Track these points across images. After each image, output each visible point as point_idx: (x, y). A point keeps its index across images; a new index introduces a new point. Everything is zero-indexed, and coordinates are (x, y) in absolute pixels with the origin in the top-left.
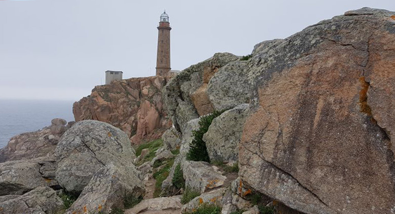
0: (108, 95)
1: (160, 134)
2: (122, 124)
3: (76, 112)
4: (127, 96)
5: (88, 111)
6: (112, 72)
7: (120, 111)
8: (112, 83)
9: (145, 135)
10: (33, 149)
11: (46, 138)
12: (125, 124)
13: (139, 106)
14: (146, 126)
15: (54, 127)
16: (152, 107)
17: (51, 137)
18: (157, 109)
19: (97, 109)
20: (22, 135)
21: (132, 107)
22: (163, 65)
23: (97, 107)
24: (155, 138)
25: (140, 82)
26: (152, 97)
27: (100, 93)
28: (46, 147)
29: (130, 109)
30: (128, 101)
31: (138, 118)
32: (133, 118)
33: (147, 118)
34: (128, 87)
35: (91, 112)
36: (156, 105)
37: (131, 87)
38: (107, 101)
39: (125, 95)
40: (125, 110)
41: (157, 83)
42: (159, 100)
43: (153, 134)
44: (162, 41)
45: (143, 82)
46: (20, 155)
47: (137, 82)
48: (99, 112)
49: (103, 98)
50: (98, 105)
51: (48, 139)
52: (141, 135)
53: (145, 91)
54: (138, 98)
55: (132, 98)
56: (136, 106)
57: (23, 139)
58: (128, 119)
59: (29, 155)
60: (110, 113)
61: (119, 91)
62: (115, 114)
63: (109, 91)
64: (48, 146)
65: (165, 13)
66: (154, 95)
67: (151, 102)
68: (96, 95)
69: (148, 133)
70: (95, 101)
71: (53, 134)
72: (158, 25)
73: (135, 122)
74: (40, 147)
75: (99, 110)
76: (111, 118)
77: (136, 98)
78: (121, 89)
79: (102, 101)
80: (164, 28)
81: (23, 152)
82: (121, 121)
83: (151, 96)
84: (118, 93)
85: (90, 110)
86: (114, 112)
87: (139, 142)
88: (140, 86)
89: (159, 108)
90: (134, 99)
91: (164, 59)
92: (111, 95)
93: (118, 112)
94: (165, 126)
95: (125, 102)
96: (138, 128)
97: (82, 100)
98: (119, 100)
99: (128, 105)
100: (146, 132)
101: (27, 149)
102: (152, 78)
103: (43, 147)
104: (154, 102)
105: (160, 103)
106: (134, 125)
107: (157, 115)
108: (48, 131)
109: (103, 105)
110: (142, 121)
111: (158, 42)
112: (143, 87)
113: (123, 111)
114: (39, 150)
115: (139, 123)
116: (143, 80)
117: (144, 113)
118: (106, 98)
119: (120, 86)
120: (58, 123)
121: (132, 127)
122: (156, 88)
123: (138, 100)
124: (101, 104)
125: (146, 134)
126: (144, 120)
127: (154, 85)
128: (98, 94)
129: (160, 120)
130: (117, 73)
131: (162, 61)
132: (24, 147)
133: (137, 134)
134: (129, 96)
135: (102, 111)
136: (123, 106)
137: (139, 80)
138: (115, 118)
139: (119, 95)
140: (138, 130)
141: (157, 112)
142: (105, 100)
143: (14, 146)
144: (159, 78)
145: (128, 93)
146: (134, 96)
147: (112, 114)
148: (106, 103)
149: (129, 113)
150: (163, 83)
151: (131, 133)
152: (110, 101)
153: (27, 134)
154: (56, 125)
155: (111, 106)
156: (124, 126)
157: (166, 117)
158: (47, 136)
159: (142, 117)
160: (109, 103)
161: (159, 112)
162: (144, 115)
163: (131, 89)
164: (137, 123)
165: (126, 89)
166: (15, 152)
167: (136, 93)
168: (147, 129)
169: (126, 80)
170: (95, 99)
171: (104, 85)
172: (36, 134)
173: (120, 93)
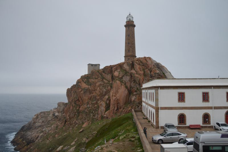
0: (89, 81)
1: (130, 109)
2: (99, 102)
3: (68, 96)
4: (102, 81)
5: (76, 93)
6: (92, 65)
7: (97, 92)
8: (92, 72)
9: (116, 110)
10: (45, 122)
11: (54, 115)
12: (101, 102)
13: (111, 87)
14: (117, 102)
15: (59, 107)
16: (122, 86)
17: (57, 114)
18: (126, 87)
19: (81, 91)
20: (41, 113)
21: (106, 88)
22: (130, 53)
23: (80, 90)
24: (126, 112)
25: (112, 68)
26: (122, 78)
27: (83, 79)
28: (53, 121)
29: (105, 90)
30: (103, 84)
31: (111, 96)
32: (107, 97)
33: (118, 95)
34: (104, 74)
35: (77, 95)
36: (125, 84)
37: (105, 74)
38: (88, 85)
39: (101, 79)
40: (101, 91)
41: (126, 67)
42: (128, 80)
43: (124, 108)
44: (129, 35)
45: (115, 67)
46: (38, 126)
47: (110, 69)
48: (82, 93)
49: (85, 83)
50: (81, 89)
51: (55, 115)
52: (114, 110)
53: (116, 74)
54: (111, 80)
55: (106, 82)
56: (109, 87)
57: (42, 115)
58: (103, 98)
59: (43, 126)
60: (90, 94)
61: (96, 77)
62: (94, 94)
63: (90, 78)
64: (54, 120)
65: (130, 15)
66: (123, 76)
67: (122, 82)
68: (80, 81)
69: (119, 108)
70: (79, 85)
71: (58, 112)
72: (125, 24)
73: (109, 99)
74: (49, 121)
75: (82, 92)
76: (91, 98)
77: (109, 81)
78: (98, 76)
79: (84, 85)
80: (130, 26)
81: (40, 124)
82: (98, 100)
83: (120, 76)
84: (96, 79)
85: (77, 93)
86: (93, 93)
87: (112, 116)
88: (112, 71)
89: (128, 86)
90: (108, 82)
91: (131, 49)
92: (91, 80)
93: (96, 93)
94: (134, 101)
95: (101, 85)
96: (111, 104)
97: (72, 87)
98: (97, 84)
99: (103, 87)
100: (118, 107)
101: (42, 122)
102: (122, 64)
103: (51, 121)
104: (124, 81)
105: (129, 82)
106: (108, 102)
107: (127, 92)
108: (56, 110)
109: (85, 88)
110: (114, 98)
111: (126, 36)
112: (115, 71)
113: (100, 92)
114: (49, 122)
115: (112, 100)
116: (115, 66)
117: (116, 91)
118: (88, 83)
119: (98, 73)
120: (61, 105)
121: (106, 103)
122: (125, 70)
123: (110, 83)
124: (84, 87)
125: (118, 109)
126: (116, 97)
127: (123, 68)
128: (82, 81)
129: (129, 96)
130: (96, 65)
131: (129, 51)
132: (41, 121)
133: (111, 109)
134: (104, 80)
135: (84, 93)
136: (100, 88)
137: (111, 67)
138: (94, 98)
139: (97, 80)
140: (111, 106)
141: (127, 90)
142: (87, 85)
143: (35, 120)
144: (127, 63)
145: (103, 78)
146: (108, 80)
147: (92, 95)
148: (87, 86)
149: (104, 93)
150: (131, 66)
151: (106, 109)
152: (90, 85)
153: (44, 113)
154: (60, 106)
155: (90, 88)
156: (100, 104)
157: (135, 93)
158: (54, 114)
159: (114, 95)
160: (89, 86)
161: (128, 90)
162: (116, 93)
163: (105, 75)
164: (110, 101)
165: (101, 75)
166: (36, 124)
167: (109, 77)
168: (119, 104)
169: (102, 69)
170: (79, 84)
171: (87, 74)
172: (48, 113)
173: (97, 79)
